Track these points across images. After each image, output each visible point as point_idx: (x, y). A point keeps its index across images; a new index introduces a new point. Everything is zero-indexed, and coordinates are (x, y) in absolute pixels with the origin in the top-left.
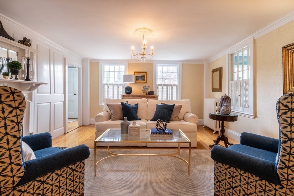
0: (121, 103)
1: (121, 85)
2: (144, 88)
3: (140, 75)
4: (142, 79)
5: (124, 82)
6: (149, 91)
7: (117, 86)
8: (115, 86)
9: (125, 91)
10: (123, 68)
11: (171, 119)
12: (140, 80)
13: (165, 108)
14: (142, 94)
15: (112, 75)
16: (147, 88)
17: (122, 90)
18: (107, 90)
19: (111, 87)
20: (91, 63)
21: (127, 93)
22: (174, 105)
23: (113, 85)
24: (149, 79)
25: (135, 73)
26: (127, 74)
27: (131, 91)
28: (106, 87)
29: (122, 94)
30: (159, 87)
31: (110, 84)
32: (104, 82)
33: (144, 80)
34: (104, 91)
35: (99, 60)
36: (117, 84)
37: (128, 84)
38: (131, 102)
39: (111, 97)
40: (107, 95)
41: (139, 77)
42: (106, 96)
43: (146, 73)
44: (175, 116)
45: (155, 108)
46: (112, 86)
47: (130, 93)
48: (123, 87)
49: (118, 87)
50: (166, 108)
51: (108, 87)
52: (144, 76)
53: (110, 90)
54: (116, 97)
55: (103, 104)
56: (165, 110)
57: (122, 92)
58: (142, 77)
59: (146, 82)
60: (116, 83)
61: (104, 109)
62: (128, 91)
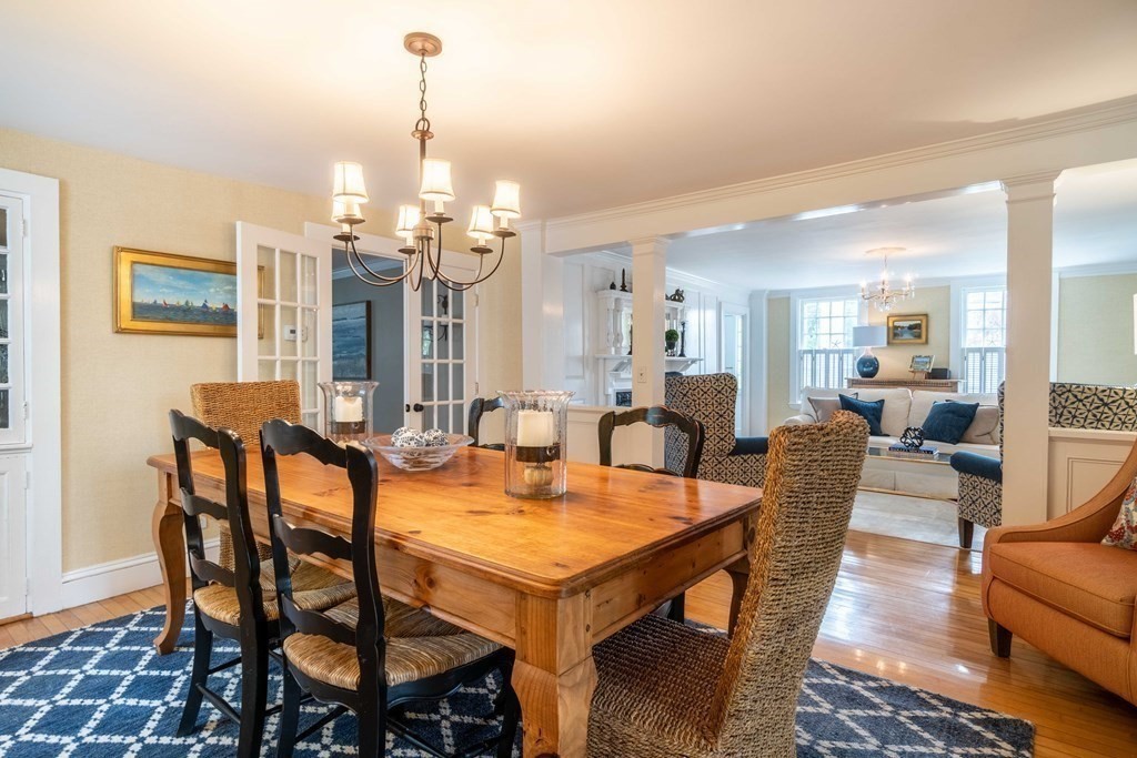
0: (840, 396)
1: (847, 351)
2: (917, 360)
3: (906, 324)
4: (912, 334)
5: (855, 345)
6: (929, 368)
7: (837, 356)
8: (831, 356)
9: (858, 368)
10: (853, 306)
11: (967, 438)
12: (907, 336)
13: (949, 412)
14: (910, 376)
15: (824, 326)
16: (927, 360)
17: (850, 367)
18: (809, 367)
19: (821, 358)
20: (769, 300)
21: (864, 375)
22: (978, 405)
23: (827, 353)
24: (935, 332)
25: (891, 319)
26: (866, 323)
27: (876, 369)
28: (808, 358)
29: (850, 377)
30: (971, 355)
31: (817, 352)
32: (804, 344)
33: (919, 336)
34: (801, 370)
35: (789, 292)
36: (838, 352)
37: (867, 351)
38: (867, 395)
39: (820, 384)
40: (809, 379)
41: (903, 328)
42: (807, 382)
43: (926, 315)
44: (978, 433)
45: (927, 413)
46: (823, 356)
47: (871, 375)
48: (855, 359)
49: (841, 359)
50: (953, 412)
51: (814, 359)
52: (918, 327)
53: (818, 367)
54: (833, 384)
55: (800, 402)
56: (950, 415)
57: (850, 370)
58: (911, 328)
59: (927, 342)
60: (836, 348)
61: (802, 410)
62: (869, 370)
